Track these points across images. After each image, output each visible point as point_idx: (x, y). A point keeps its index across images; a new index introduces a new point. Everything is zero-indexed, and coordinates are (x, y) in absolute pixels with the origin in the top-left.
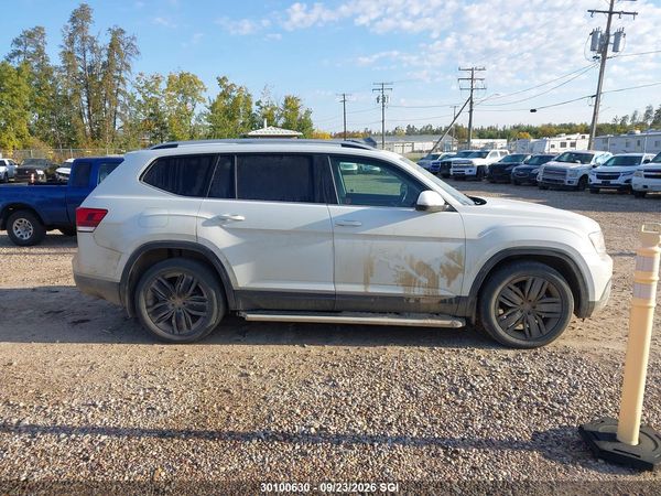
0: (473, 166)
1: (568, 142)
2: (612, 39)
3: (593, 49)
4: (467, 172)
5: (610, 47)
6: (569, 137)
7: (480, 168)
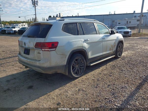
0: (13, 31)
1: (23, 25)
2: (36, 2)
3: (33, 4)
4: (11, 32)
5: (36, 4)
6: (23, 24)
7: (15, 31)
